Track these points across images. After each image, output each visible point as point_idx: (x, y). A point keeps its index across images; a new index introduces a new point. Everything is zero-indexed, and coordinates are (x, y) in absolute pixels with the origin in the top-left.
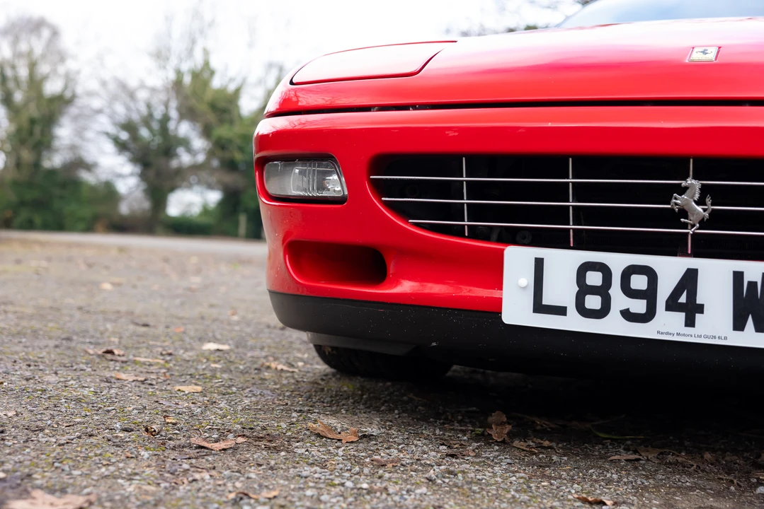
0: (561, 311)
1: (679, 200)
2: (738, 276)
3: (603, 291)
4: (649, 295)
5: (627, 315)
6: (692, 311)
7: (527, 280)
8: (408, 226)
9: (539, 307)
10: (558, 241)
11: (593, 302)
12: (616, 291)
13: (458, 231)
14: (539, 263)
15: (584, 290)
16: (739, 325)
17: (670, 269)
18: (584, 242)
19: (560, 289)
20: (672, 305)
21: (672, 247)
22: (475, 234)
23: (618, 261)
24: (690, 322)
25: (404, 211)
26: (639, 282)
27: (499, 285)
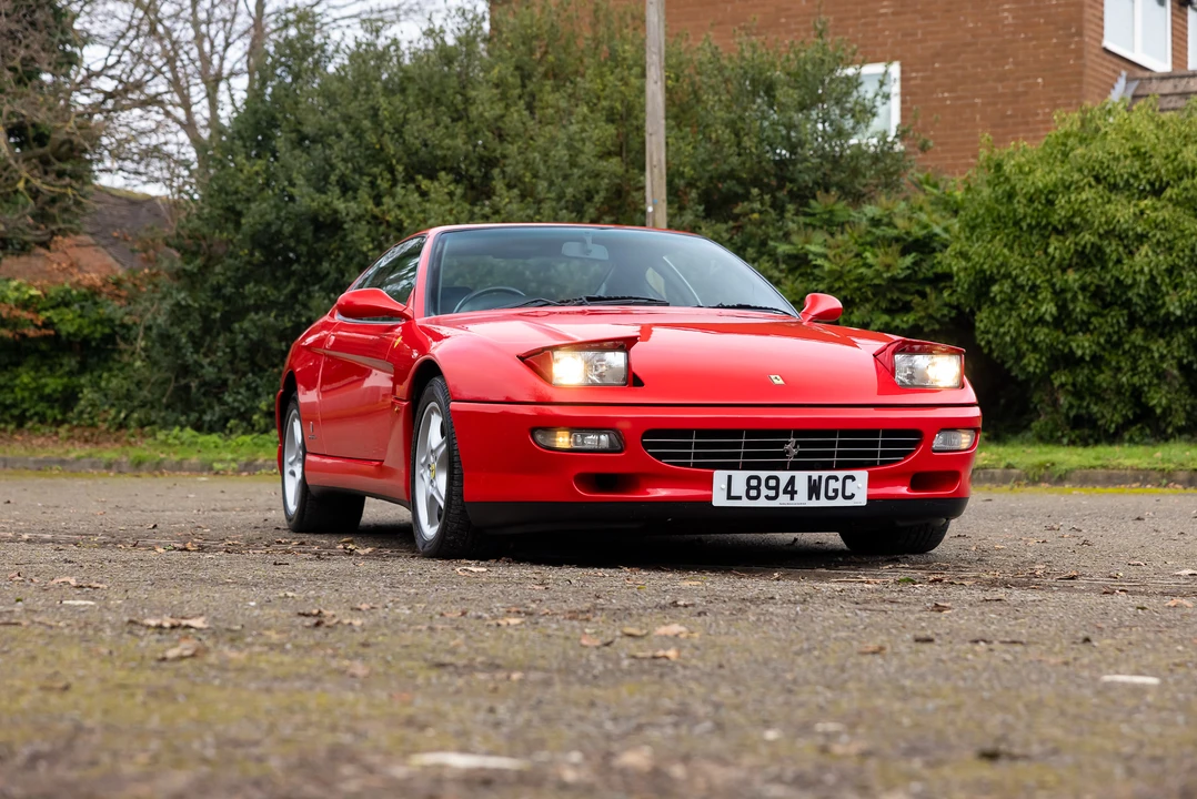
0: (739, 498)
1: (787, 447)
2: (810, 477)
3: (757, 488)
4: (776, 488)
5: (767, 497)
6: (793, 493)
7: (725, 486)
8: (663, 462)
9: (730, 497)
10: (734, 467)
11: (753, 493)
12: (763, 487)
13: (687, 465)
14: (730, 477)
15: (749, 488)
16: (810, 498)
17: (784, 476)
18: (746, 467)
19: (739, 488)
20: (785, 492)
21: (782, 467)
22: (696, 465)
23: (763, 474)
24: (792, 498)
25: (660, 456)
26: (772, 483)
27: (711, 489)
